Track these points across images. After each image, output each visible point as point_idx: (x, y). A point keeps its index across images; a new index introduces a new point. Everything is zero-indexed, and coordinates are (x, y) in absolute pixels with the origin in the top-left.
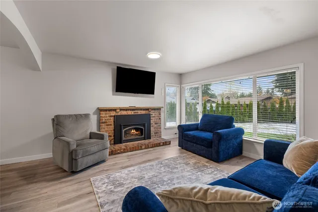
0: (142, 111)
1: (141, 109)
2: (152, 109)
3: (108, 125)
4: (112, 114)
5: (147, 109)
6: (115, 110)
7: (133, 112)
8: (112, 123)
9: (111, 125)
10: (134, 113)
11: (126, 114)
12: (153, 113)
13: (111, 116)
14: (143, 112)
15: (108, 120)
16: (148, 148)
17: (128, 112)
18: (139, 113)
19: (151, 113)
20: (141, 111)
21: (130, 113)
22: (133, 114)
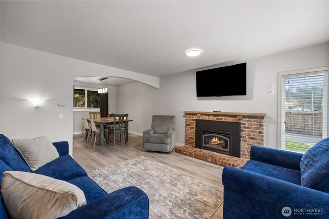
0: (228, 118)
1: (226, 116)
2: (244, 117)
3: (191, 128)
4: (195, 118)
5: (235, 116)
6: (196, 114)
7: (215, 118)
8: (195, 127)
9: (193, 128)
10: (217, 119)
11: (208, 119)
12: (246, 123)
13: (193, 120)
14: (230, 120)
15: (191, 123)
16: (216, 163)
17: (210, 117)
18: (223, 120)
19: (242, 122)
20: (226, 118)
21: (211, 118)
22: (215, 120)
